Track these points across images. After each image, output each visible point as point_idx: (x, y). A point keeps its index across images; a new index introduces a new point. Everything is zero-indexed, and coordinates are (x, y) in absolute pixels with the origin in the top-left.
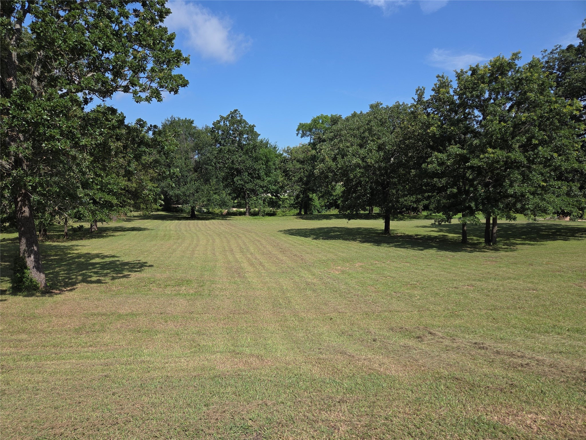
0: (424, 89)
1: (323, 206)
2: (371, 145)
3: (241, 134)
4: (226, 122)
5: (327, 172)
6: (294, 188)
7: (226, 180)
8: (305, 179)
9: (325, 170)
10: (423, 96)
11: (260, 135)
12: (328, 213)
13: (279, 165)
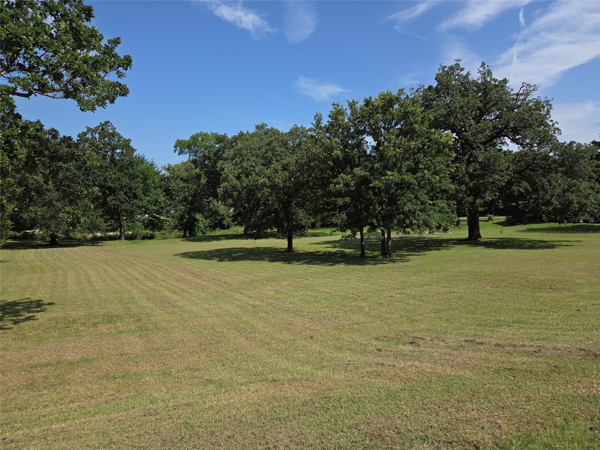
0: (321, 116)
1: (207, 227)
2: (275, 165)
3: (114, 149)
4: (94, 134)
5: (232, 191)
6: (178, 208)
7: (97, 201)
8: (190, 198)
9: (230, 189)
10: (321, 122)
11: (136, 150)
12: (213, 234)
13: (159, 184)
